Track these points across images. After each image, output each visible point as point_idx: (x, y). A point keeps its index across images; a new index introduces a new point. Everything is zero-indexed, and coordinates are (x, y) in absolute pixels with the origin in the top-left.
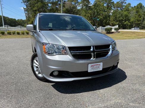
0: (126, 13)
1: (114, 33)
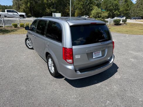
0: (116, 2)
1: (122, 25)
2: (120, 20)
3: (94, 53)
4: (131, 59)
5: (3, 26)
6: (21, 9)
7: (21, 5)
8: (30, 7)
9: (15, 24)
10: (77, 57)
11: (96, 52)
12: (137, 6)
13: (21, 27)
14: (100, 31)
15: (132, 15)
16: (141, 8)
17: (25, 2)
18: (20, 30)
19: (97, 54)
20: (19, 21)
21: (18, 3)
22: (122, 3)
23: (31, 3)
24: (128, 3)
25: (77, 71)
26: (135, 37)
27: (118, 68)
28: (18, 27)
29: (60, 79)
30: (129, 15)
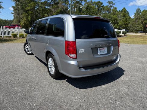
0: (114, 16)
1: (123, 36)
2: (120, 32)
3: (99, 49)
4: (137, 64)
5: (2, 36)
6: (21, 22)
7: (21, 18)
8: (31, 20)
9: (14, 33)
10: (81, 51)
11: (102, 48)
12: (136, 20)
13: (20, 37)
14: (105, 30)
15: (131, 28)
16: (139, 22)
17: (26, 16)
18: (20, 40)
19: (102, 50)
20: (18, 32)
21: (19, 17)
22: (121, 17)
23: (32, 17)
24: (127, 17)
25: (81, 68)
26: (137, 46)
27: (124, 71)
28: (17, 37)
29: (61, 81)
30: (128, 29)
